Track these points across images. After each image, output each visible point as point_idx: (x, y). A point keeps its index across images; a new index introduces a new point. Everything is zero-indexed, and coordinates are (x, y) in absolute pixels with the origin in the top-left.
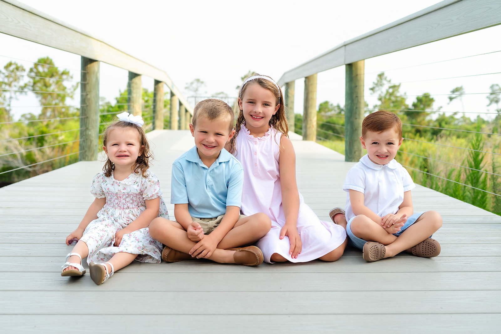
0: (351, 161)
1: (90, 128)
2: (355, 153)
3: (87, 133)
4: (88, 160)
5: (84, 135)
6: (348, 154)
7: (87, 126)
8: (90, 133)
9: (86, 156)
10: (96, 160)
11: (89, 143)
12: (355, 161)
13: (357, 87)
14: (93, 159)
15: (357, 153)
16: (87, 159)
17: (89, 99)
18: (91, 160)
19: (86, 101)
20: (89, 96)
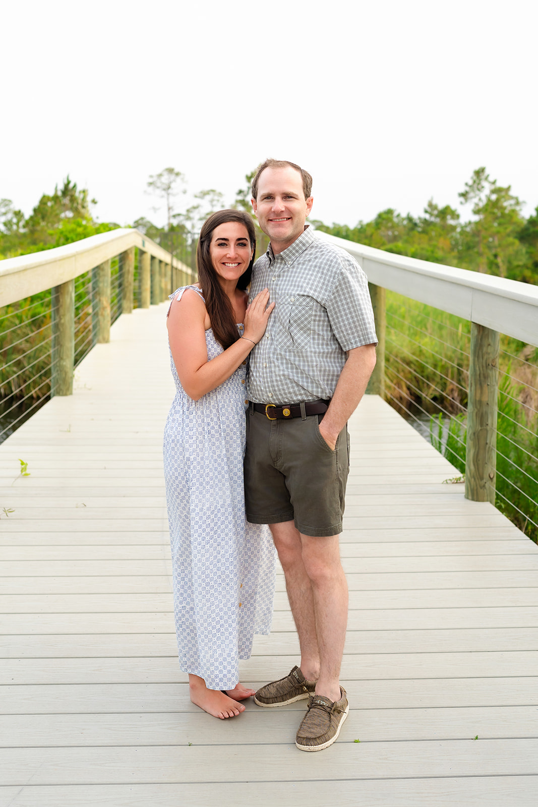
1: (64, 357)
3: (61, 363)
4: (63, 395)
5: (57, 366)
7: (61, 356)
8: (64, 363)
9: (61, 390)
10: (71, 394)
11: (64, 375)
16: (61, 393)
17: (63, 324)
18: (66, 395)
19: (60, 327)
20: (62, 321)
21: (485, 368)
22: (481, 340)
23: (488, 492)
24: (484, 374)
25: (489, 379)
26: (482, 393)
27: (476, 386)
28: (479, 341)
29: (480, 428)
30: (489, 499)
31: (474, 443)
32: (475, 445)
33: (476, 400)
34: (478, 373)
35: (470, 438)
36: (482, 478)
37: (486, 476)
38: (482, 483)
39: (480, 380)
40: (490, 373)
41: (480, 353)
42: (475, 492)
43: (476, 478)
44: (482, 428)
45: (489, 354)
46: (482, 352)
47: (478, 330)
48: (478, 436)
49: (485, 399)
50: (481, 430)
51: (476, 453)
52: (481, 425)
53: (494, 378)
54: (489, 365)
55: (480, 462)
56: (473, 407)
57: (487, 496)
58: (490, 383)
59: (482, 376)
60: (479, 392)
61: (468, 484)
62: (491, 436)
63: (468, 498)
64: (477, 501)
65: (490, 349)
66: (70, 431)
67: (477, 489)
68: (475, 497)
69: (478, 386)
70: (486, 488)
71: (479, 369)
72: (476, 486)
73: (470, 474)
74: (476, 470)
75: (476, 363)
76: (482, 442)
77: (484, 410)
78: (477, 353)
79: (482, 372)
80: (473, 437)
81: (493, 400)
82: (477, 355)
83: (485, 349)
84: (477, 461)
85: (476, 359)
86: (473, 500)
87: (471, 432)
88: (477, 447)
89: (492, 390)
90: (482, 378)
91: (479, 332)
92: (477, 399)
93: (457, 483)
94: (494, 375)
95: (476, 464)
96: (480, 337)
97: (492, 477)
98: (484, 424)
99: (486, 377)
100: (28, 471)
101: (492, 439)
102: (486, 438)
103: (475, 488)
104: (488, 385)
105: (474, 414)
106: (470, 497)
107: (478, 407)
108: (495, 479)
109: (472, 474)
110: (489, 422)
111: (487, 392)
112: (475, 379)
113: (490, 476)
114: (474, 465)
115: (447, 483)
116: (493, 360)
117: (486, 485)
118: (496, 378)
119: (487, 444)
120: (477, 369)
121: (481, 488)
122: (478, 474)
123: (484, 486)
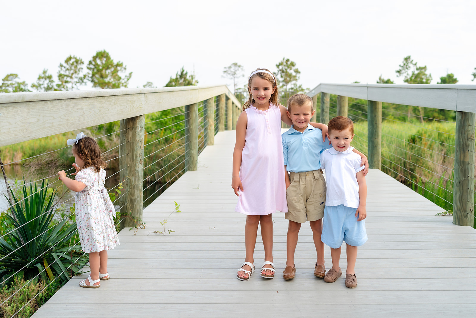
0: (372, 168)
1: (193, 149)
2: (375, 162)
3: (191, 152)
5: (188, 154)
6: (370, 163)
7: (191, 148)
8: (192, 152)
9: (191, 167)
10: (196, 170)
11: (192, 159)
12: (375, 168)
13: (376, 117)
14: (195, 169)
15: (376, 163)
16: (191, 170)
18: (193, 170)
19: (190, 131)
20: (191, 127)
21: (466, 140)
22: (464, 122)
23: (469, 220)
24: (466, 144)
25: (469, 147)
26: (464, 156)
27: (460, 152)
28: (463, 123)
29: (464, 179)
30: (470, 224)
31: (459, 188)
32: (460, 190)
33: (460, 161)
34: (462, 143)
35: (457, 185)
36: (465, 211)
37: (468, 210)
38: (466, 214)
39: (463, 148)
40: (470, 143)
41: (463, 130)
42: (461, 220)
43: (461, 211)
44: (465, 179)
45: (469, 131)
46: (465, 130)
47: (461, 116)
48: (462, 184)
49: (467, 160)
50: (464, 180)
51: (461, 194)
52: (465, 177)
53: (472, 146)
54: (469, 138)
55: (464, 201)
56: (459, 166)
57: (469, 222)
58: (470, 150)
59: (464, 145)
60: (462, 156)
61: (456, 215)
62: (471, 184)
63: (455, 224)
64: (462, 226)
65: (470, 128)
66: (199, 189)
67: (462, 218)
68: (461, 223)
69: (462, 152)
70: (468, 217)
71: (463, 141)
72: (462, 215)
73: (457, 208)
74: (461, 206)
75: (461, 137)
76: (465, 188)
77: (467, 167)
78: (461, 131)
79: (465, 143)
80: (458, 184)
81: (472, 161)
82: (461, 132)
83: (466, 128)
84: (461, 200)
85: (461, 134)
86: (459, 225)
87: (457, 182)
88: (462, 191)
89: (471, 154)
90: (465, 146)
91: (462, 117)
92: (462, 160)
93: (445, 215)
94: (472, 144)
95: (461, 202)
96: (463, 120)
97: (472, 210)
98: (467, 176)
99: (467, 146)
100: (179, 209)
101: (472, 186)
102: (468, 185)
103: (461, 217)
104: (469, 151)
105: (460, 170)
106: (457, 223)
107: (462, 165)
108: (473, 212)
109: (458, 209)
110: (470, 175)
111: (468, 155)
112: (460, 148)
113: (470, 210)
114: (460, 202)
115: (439, 215)
116: (472, 135)
117: (468, 215)
118: (473, 147)
119: (468, 188)
120: (462, 141)
121: (465, 217)
122: (462, 208)
123: (467, 216)
